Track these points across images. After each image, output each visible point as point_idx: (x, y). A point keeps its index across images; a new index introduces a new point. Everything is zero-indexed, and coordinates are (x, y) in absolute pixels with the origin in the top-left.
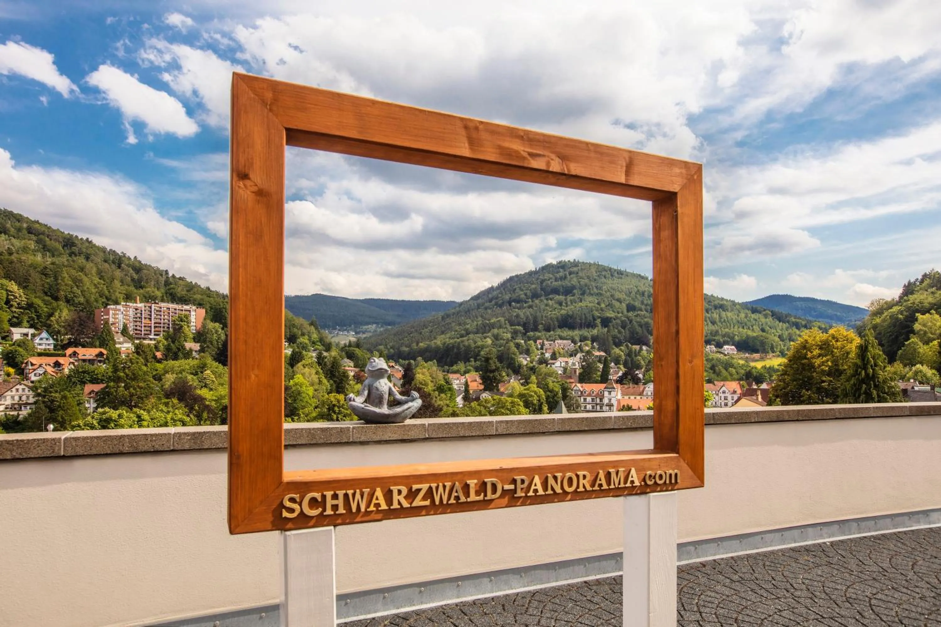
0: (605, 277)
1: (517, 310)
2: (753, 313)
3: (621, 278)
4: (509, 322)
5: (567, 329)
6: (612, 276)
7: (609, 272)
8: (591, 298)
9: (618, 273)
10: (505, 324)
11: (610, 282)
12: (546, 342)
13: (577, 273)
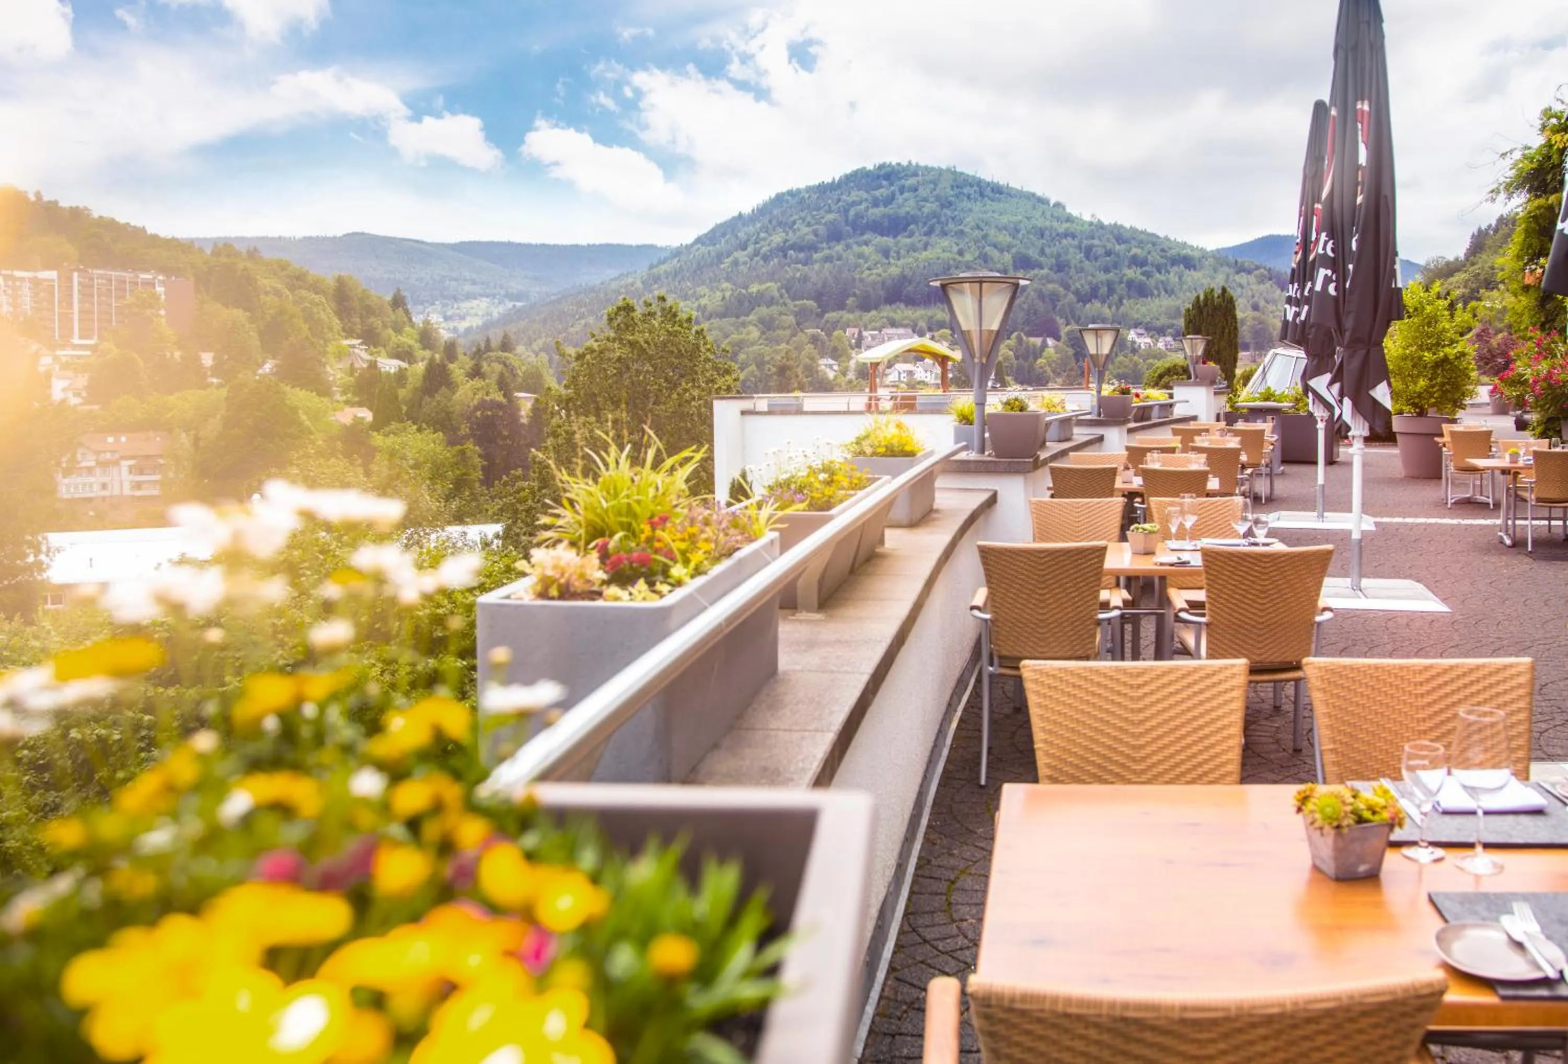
0: (969, 197)
1: (800, 266)
2: (1238, 273)
3: (999, 200)
4: (788, 292)
5: (902, 306)
6: (982, 195)
7: (976, 188)
8: (945, 242)
9: (993, 190)
10: (782, 296)
11: (977, 206)
12: (865, 334)
13: (916, 190)
